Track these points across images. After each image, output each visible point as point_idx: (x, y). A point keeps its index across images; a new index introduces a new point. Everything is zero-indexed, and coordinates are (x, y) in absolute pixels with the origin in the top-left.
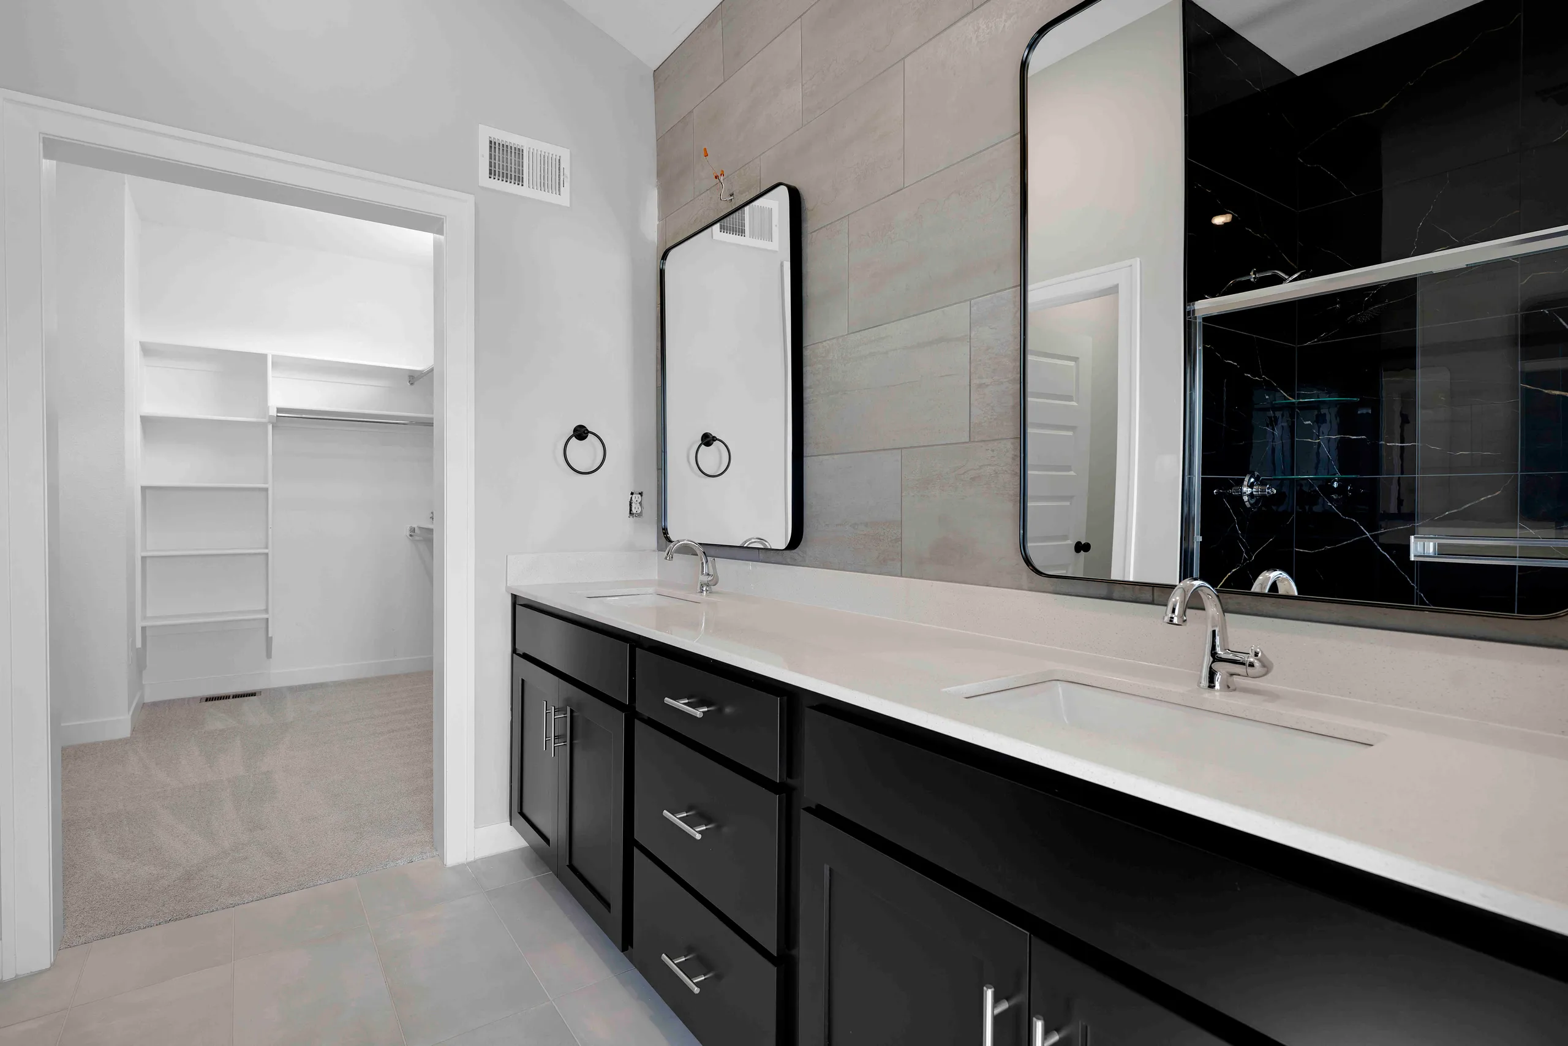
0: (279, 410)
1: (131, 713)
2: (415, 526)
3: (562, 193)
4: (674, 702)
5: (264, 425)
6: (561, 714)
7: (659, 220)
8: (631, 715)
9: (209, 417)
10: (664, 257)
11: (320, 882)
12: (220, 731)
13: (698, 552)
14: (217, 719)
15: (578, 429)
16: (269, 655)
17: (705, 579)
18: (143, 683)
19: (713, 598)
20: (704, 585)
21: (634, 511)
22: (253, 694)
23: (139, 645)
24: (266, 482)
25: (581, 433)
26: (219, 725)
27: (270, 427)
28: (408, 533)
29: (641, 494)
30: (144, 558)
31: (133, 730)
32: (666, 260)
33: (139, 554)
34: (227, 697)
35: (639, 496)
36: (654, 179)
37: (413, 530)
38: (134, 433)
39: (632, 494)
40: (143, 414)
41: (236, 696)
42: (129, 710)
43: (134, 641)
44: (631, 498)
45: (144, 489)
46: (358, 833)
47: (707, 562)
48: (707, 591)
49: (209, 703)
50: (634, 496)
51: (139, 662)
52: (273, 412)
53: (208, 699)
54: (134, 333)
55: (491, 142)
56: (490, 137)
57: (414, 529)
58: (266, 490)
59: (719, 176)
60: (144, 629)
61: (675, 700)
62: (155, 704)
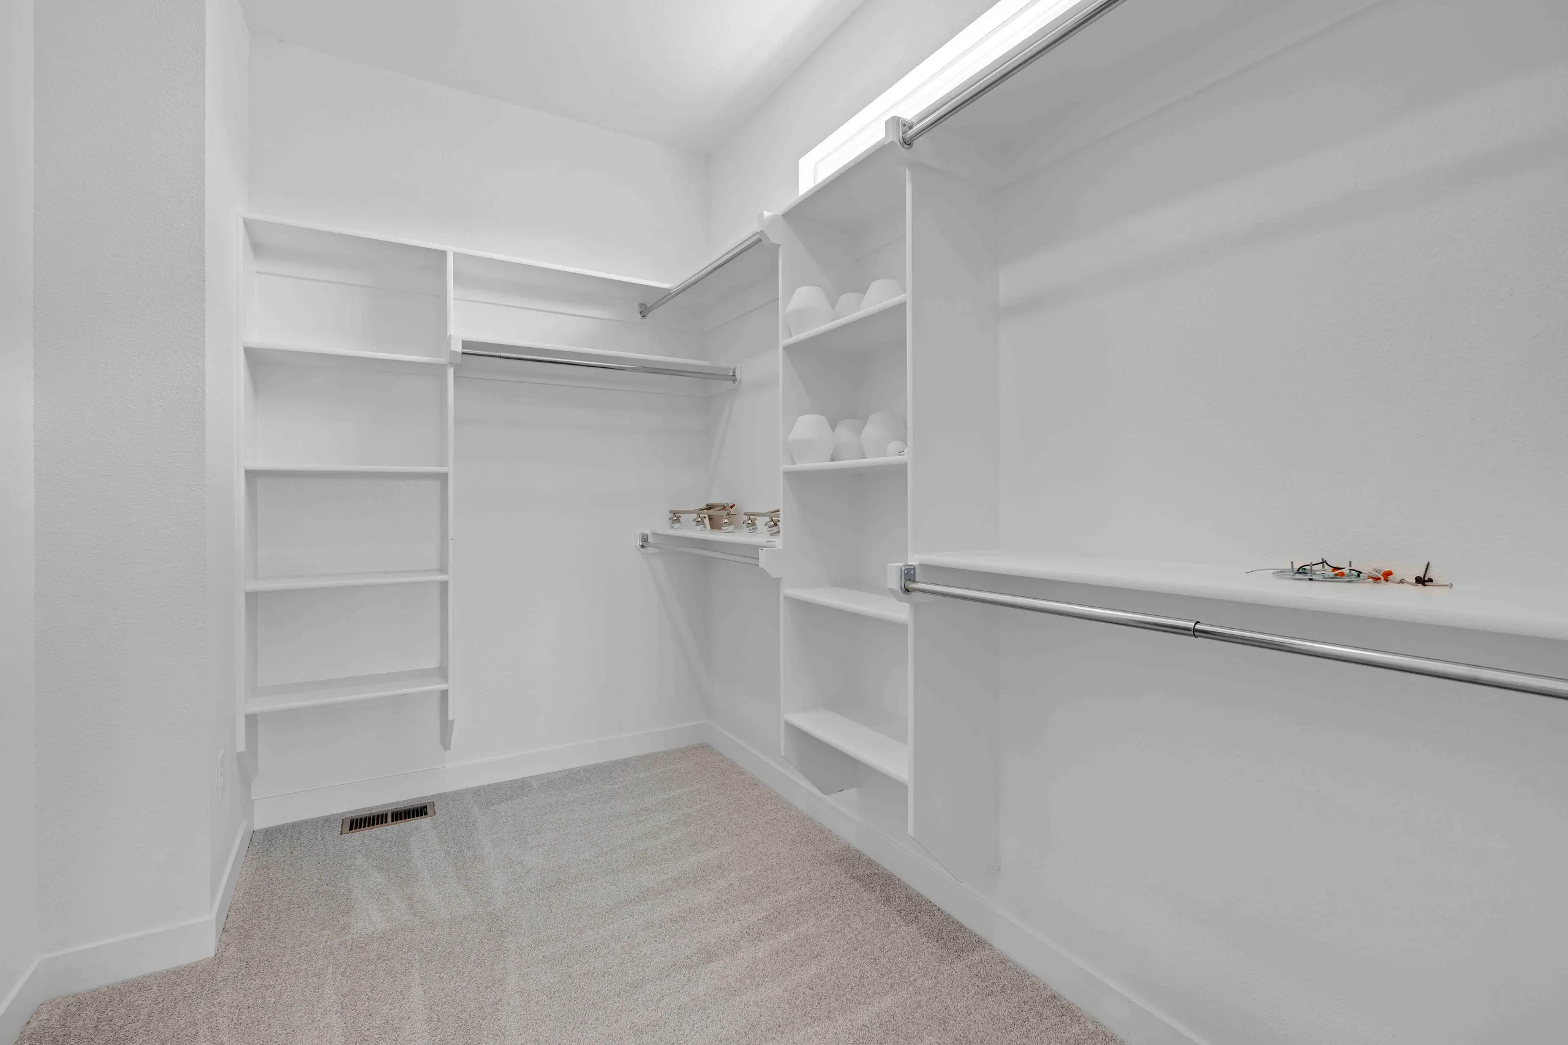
0: (465, 344)
2: (648, 532)
5: (442, 368)
12: (380, 939)
18: (252, 798)
22: (419, 811)
23: (242, 746)
24: (442, 462)
26: (377, 919)
27: (451, 372)
28: (639, 543)
33: (244, 586)
34: (382, 818)
37: (645, 539)
40: (246, 346)
41: (396, 816)
43: (235, 741)
45: (251, 475)
49: (358, 835)
52: (458, 348)
53: (358, 823)
54: (230, 206)
57: (647, 536)
58: (443, 477)
60: (250, 719)
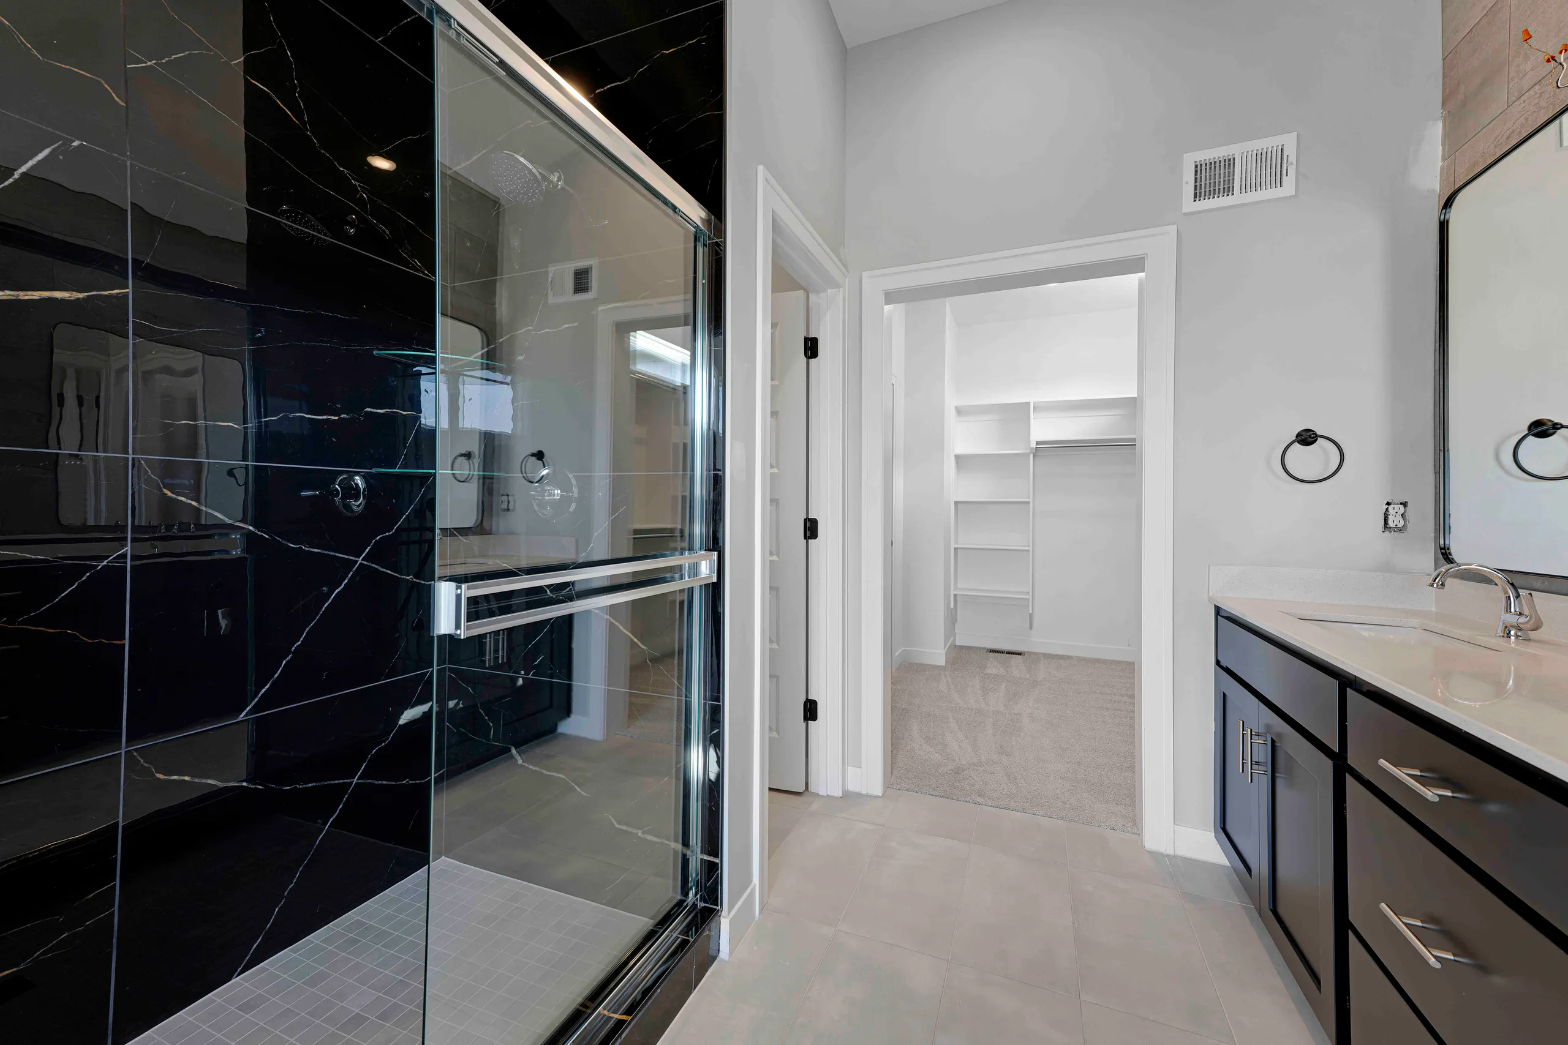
0: (1038, 443)
1: (946, 649)
3: (1284, 183)
4: (1395, 769)
5: (1028, 455)
6: (1262, 740)
7: (1444, 159)
8: (1341, 768)
9: (991, 452)
10: (1448, 204)
11: (1038, 813)
12: (995, 675)
13: (1497, 581)
14: (994, 667)
15: (1303, 433)
16: (1031, 627)
17: (1512, 619)
18: (956, 631)
19: (1531, 649)
20: (1511, 628)
21: (1391, 524)
22: (1020, 654)
23: (952, 606)
24: (1028, 497)
25: (1307, 438)
26: (994, 671)
27: (1031, 456)
29: (1405, 504)
30: (956, 549)
31: (946, 662)
32: (1450, 207)
33: (953, 546)
34: (1003, 652)
35: (1402, 507)
36: (1438, 110)
38: (950, 466)
39: (1388, 504)
40: (955, 454)
41: (1008, 653)
42: (944, 649)
43: (948, 604)
44: (1387, 509)
45: (956, 503)
46: (1073, 786)
47: (1518, 596)
48: (1517, 636)
49: (992, 654)
50: (1391, 508)
51: (952, 618)
52: (1033, 445)
53: (992, 651)
54: (951, 401)
55: (1196, 166)
56: (1196, 162)
58: (1029, 503)
59: (1556, 55)
60: (955, 596)
61: (1394, 766)
62: (962, 647)
